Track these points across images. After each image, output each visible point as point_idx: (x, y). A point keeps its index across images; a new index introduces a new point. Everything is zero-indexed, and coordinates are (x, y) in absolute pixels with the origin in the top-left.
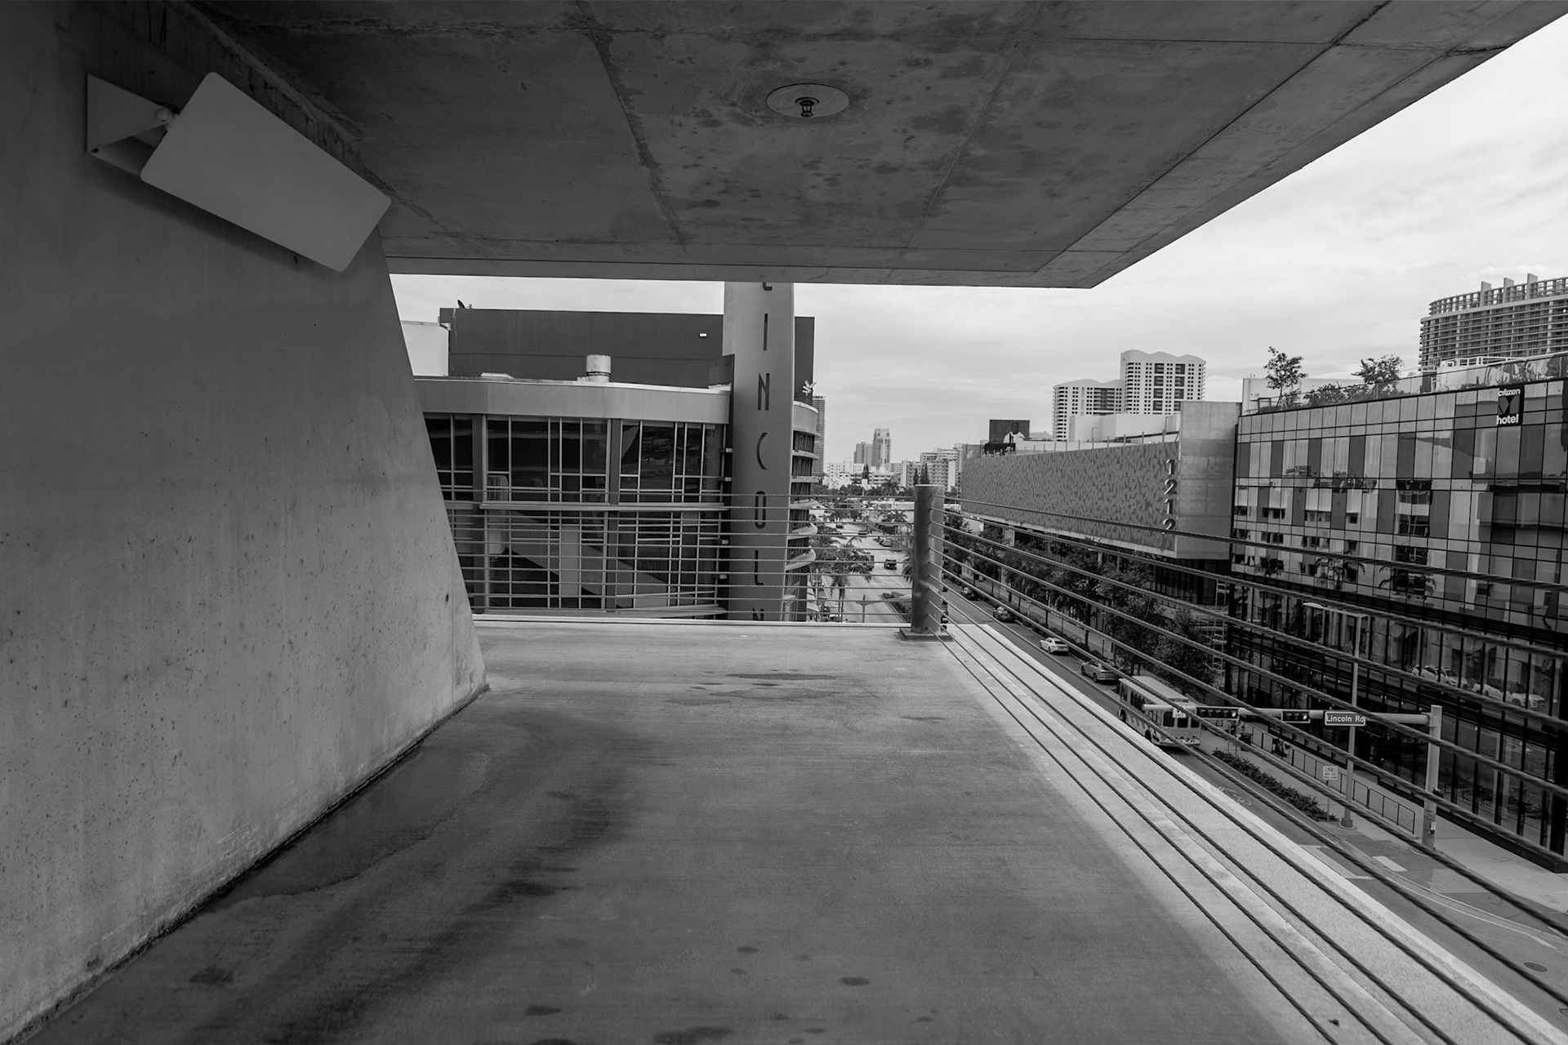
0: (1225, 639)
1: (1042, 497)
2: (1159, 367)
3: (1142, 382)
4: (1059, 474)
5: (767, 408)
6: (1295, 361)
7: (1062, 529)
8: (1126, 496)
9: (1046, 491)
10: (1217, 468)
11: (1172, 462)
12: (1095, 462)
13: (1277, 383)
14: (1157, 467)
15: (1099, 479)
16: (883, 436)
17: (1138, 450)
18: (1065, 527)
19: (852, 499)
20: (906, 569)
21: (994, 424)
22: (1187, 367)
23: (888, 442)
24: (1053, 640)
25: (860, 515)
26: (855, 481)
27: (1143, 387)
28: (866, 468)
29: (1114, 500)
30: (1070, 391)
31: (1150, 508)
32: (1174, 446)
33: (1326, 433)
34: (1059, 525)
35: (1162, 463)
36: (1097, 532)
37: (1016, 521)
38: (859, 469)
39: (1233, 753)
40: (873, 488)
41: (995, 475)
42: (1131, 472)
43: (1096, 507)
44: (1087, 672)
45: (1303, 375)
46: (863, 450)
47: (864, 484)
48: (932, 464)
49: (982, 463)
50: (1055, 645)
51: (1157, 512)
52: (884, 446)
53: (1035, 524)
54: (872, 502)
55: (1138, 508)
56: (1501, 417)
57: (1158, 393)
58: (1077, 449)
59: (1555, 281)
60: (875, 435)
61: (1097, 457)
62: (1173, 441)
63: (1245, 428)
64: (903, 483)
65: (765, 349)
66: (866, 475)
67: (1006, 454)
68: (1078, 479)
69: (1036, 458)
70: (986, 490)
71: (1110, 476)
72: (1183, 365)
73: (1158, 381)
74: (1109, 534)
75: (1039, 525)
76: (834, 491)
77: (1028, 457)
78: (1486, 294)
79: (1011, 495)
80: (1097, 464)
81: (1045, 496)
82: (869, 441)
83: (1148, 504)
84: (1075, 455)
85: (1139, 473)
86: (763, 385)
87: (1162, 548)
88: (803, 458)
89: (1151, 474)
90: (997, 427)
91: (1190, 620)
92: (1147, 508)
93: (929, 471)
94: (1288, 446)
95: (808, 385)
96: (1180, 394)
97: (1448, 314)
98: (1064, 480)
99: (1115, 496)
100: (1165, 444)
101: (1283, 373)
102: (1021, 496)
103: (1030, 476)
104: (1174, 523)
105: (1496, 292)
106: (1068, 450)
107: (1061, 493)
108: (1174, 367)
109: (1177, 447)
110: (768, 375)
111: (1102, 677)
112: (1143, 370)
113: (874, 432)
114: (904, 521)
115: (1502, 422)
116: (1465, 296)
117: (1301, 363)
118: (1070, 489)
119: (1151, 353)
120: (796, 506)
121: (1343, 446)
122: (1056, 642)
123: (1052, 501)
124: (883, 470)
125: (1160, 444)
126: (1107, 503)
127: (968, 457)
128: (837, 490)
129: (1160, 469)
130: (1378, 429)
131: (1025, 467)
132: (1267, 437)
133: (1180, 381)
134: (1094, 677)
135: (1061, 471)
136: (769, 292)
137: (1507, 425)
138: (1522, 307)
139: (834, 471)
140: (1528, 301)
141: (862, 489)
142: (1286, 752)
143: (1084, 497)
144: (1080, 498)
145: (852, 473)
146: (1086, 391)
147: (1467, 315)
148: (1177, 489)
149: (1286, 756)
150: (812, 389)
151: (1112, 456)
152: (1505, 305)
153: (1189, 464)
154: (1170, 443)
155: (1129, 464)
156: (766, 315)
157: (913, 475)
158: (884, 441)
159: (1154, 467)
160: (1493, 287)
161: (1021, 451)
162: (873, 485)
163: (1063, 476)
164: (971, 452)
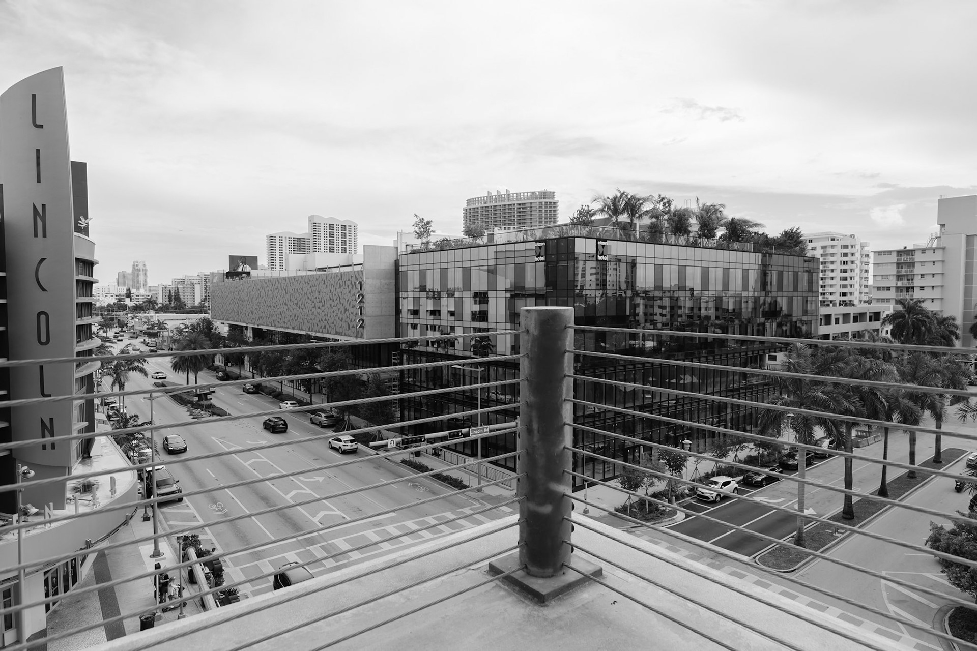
0: (399, 390)
1: (273, 308)
2: (331, 227)
3: (322, 235)
4: (284, 292)
5: (45, 235)
6: (428, 223)
7: (288, 328)
8: (331, 305)
9: (275, 303)
10: (386, 286)
11: (360, 283)
12: (308, 284)
13: (420, 235)
14: (350, 286)
15: (312, 294)
16: (141, 266)
17: (337, 276)
18: (290, 327)
19: (118, 313)
20: (174, 364)
21: (233, 259)
22: (347, 227)
23: (145, 271)
24: (289, 402)
25: (126, 325)
26: (120, 300)
27: (322, 238)
28: (129, 290)
29: (323, 308)
30: (277, 239)
31: (347, 312)
32: (360, 273)
33: (450, 265)
34: (286, 326)
35: (353, 284)
36: (312, 329)
37: (254, 324)
38: (123, 291)
39: (412, 459)
40: (136, 304)
41: (237, 293)
42: (333, 289)
43: (311, 313)
44: (314, 421)
45: (433, 232)
46: (124, 277)
47: (127, 301)
48: (182, 287)
49: (226, 285)
50: (290, 406)
51: (351, 315)
52: (141, 274)
53: (268, 325)
54: (137, 315)
55: (339, 313)
56: (537, 257)
57: (331, 242)
58: (295, 275)
59: (517, 194)
60: (134, 266)
61: (310, 281)
62: (359, 269)
63: (403, 262)
64: (160, 300)
65: (39, 181)
66: (129, 295)
67: (244, 279)
68: (297, 295)
69: (266, 281)
70: (230, 303)
71: (319, 292)
72: (345, 226)
73: (331, 235)
74: (321, 331)
75: (271, 326)
76: (102, 308)
77: (260, 281)
78: (490, 197)
79: (250, 306)
80: (310, 285)
81: (274, 307)
82: (129, 270)
83: (346, 310)
84: (294, 279)
85: (339, 290)
86: (39, 214)
87: (357, 337)
88: (84, 282)
89: (347, 291)
90: (234, 260)
91: (380, 381)
92: (345, 312)
93: (180, 291)
94: (429, 273)
95: (83, 220)
96: (344, 243)
97: (474, 206)
98: (288, 296)
99: (323, 306)
100: (355, 272)
101: (422, 230)
102: (257, 307)
103: (263, 294)
104: (363, 321)
105: (494, 197)
106: (289, 276)
107: (286, 304)
108: (340, 227)
109: (362, 274)
110: (44, 206)
111: (325, 423)
112: (322, 228)
113: (133, 263)
114: (166, 328)
115: (537, 260)
116: (481, 198)
117: (432, 224)
118: (293, 301)
119: (326, 217)
120: (80, 322)
121: (459, 273)
122: (291, 404)
123: (280, 310)
124: (142, 291)
125: (351, 271)
126: (318, 310)
127: (214, 281)
128: (104, 307)
129: (352, 288)
130: (477, 263)
131: (259, 287)
132: (417, 267)
133: (344, 235)
134: (320, 425)
135: (285, 290)
136: (40, 129)
137: (540, 261)
138: (505, 205)
139: (101, 292)
140: (507, 203)
141: (126, 306)
142: (440, 453)
143: (302, 307)
144: (299, 308)
145: (116, 293)
146: (288, 239)
147: (483, 207)
148: (364, 300)
149: (440, 455)
150: (87, 223)
151: (320, 279)
152: (498, 204)
153: (370, 284)
154: (358, 271)
155: (332, 285)
156: (38, 151)
157: (168, 294)
158: (141, 271)
159: (348, 286)
160: (493, 194)
161: (254, 277)
162: (136, 303)
163: (286, 293)
164: (217, 277)
